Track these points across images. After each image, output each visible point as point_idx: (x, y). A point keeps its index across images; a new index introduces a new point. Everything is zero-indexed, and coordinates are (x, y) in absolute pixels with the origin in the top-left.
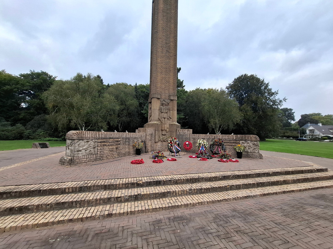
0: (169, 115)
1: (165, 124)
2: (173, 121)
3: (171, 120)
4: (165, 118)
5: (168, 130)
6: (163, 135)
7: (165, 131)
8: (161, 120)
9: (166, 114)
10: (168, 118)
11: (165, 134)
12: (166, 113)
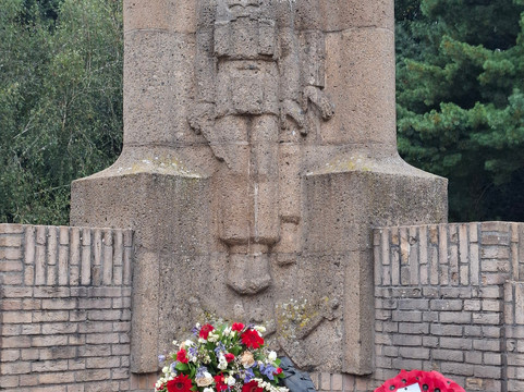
0: (303, 84)
1: (256, 177)
2: (344, 146)
3: (329, 131)
4: (249, 117)
5: (291, 239)
6: (242, 294)
7: (258, 251)
8: (212, 136)
9: (264, 73)
10: (295, 110)
11: (259, 281)
12: (267, 58)
